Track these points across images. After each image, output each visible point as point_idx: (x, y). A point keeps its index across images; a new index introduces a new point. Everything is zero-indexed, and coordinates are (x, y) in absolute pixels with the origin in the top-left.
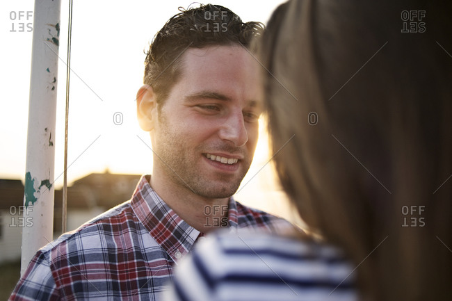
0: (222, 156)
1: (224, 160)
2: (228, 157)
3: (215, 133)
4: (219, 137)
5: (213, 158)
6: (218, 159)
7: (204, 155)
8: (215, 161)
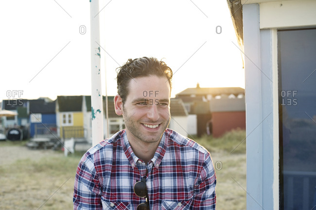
0: (150, 125)
1: (151, 126)
2: (153, 125)
3: (145, 115)
4: (147, 117)
5: (146, 125)
6: (149, 126)
7: (143, 124)
8: (147, 127)
